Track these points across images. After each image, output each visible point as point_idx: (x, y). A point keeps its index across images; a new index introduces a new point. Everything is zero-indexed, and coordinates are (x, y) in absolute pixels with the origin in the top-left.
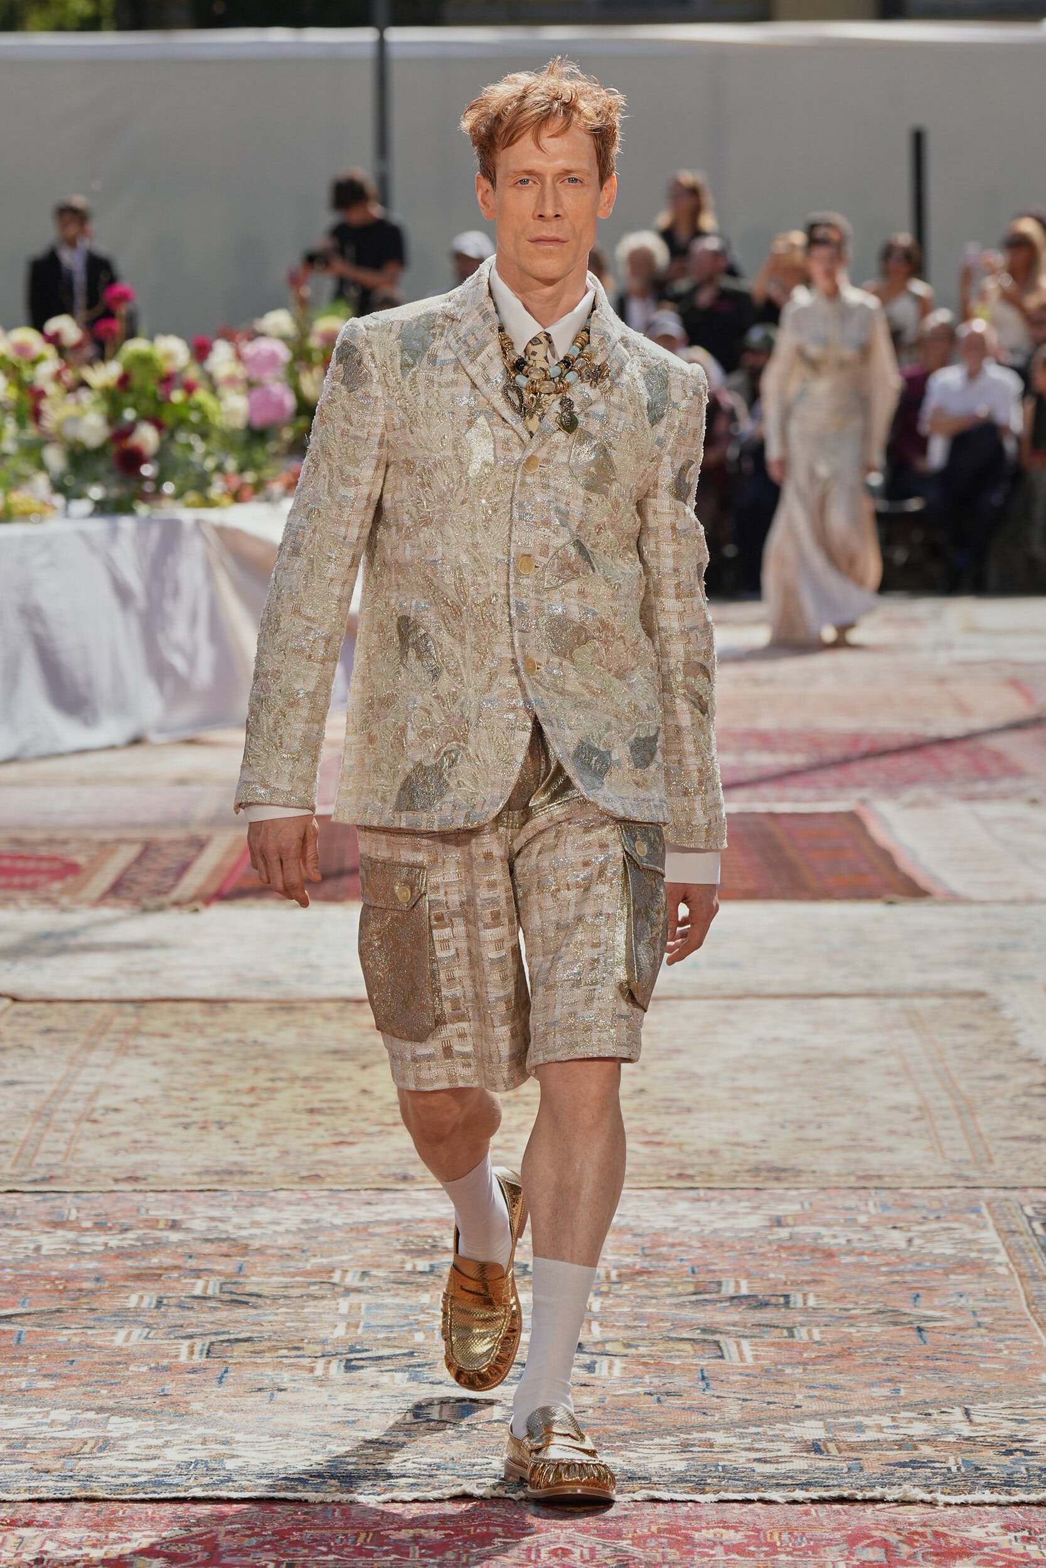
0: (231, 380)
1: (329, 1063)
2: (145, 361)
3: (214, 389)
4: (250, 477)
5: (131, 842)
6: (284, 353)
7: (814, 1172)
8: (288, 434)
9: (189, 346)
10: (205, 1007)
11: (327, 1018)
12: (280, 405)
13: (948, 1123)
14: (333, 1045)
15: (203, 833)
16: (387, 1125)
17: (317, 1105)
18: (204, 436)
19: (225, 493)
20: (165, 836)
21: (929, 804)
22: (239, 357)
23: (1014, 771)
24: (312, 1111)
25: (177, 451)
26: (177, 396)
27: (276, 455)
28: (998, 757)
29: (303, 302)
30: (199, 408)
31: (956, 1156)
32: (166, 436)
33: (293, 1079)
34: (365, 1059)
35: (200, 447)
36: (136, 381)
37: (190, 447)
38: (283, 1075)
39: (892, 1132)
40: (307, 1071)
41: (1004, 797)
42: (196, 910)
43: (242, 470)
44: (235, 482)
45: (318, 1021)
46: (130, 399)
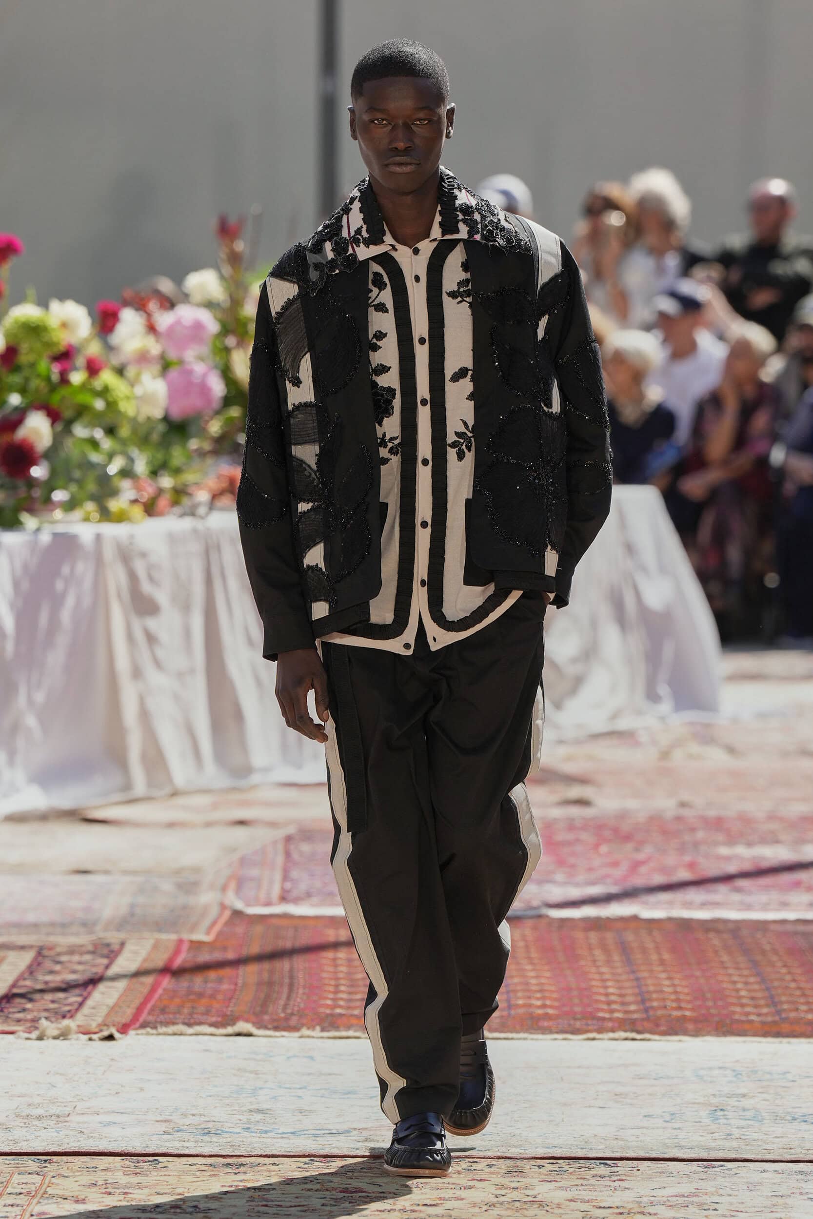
0: (143, 358)
2: (35, 330)
3: (120, 371)
4: (166, 482)
5: (22, 948)
6: (212, 326)
8: (215, 427)
9: (90, 314)
10: (127, 1161)
12: (204, 390)
15: (113, 937)
18: (111, 431)
19: (135, 501)
20: (63, 941)
22: (151, 328)
25: (72, 450)
26: (77, 378)
27: (202, 454)
29: (235, 259)
30: (105, 392)
32: (59, 427)
35: (107, 444)
36: (24, 358)
37: (94, 444)
42: (110, 1038)
43: (154, 473)
44: (149, 491)
46: (15, 379)
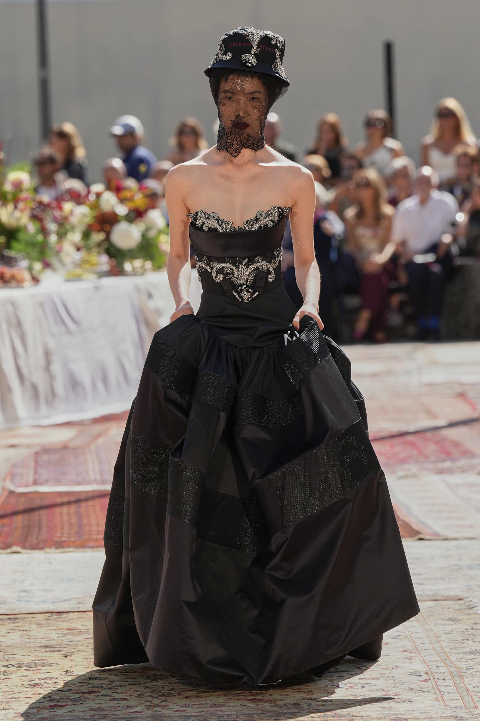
1: (43, 654)
7: (363, 716)
11: (40, 625)
13: (446, 683)
14: (44, 642)
16: (84, 693)
17: (37, 682)
21: (415, 476)
23: (467, 453)
24: (34, 686)
28: (456, 444)
31: (453, 704)
33: (20, 666)
34: (65, 651)
38: (13, 663)
39: (410, 689)
40: (28, 660)
41: (463, 470)
45: (34, 626)
